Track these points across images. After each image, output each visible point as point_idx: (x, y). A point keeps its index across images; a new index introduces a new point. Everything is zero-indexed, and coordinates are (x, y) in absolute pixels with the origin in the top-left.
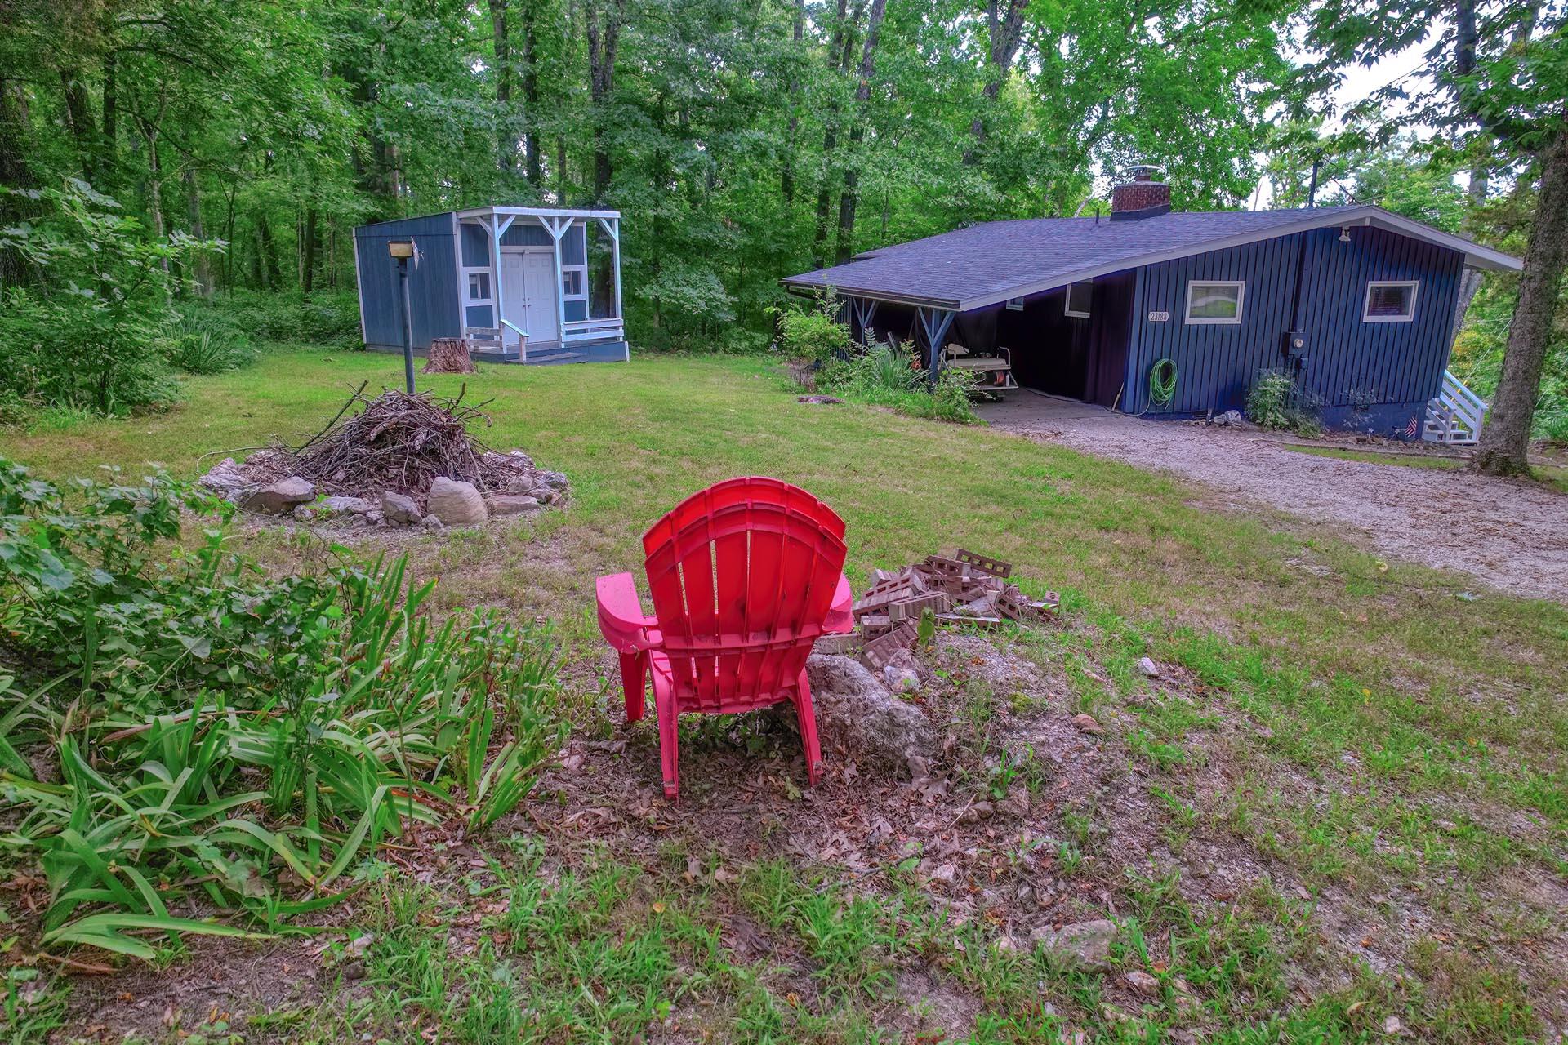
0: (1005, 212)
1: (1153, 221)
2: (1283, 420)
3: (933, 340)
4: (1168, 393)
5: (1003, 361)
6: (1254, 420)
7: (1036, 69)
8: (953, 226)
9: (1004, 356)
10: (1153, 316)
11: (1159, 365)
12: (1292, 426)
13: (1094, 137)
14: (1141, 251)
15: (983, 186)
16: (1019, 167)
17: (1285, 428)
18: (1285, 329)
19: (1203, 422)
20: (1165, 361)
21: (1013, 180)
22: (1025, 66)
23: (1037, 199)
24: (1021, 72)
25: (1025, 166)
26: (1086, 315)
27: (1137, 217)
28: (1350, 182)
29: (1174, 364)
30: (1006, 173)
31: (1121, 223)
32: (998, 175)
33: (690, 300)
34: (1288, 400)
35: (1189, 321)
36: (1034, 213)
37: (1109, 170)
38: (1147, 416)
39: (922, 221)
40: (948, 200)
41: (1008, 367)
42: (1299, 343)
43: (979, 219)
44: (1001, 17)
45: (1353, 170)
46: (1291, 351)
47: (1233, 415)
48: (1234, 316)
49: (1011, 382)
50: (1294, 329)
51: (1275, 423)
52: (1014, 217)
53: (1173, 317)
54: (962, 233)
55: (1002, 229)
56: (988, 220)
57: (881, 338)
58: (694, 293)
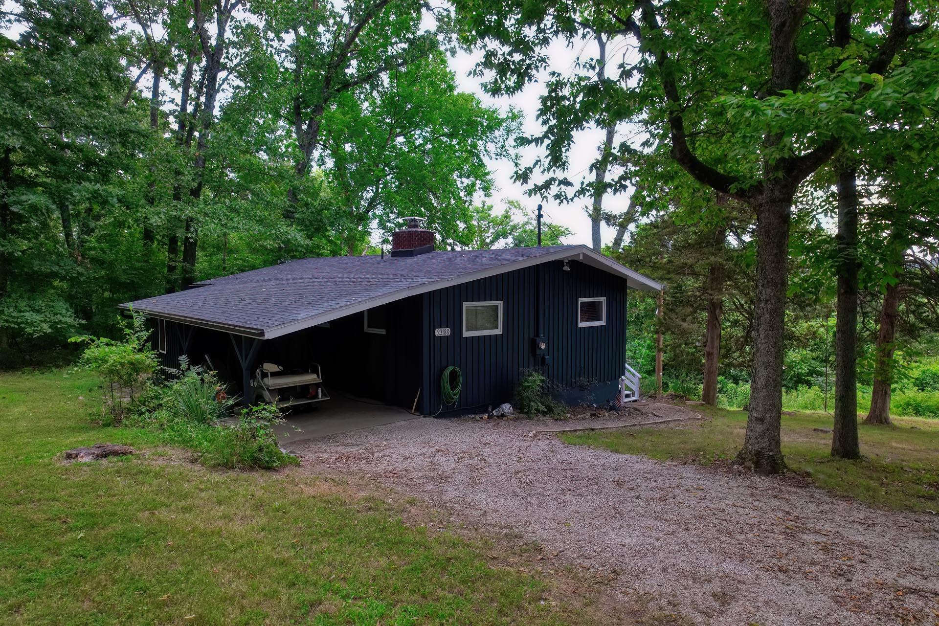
0: (312, 252)
1: (424, 257)
2: (542, 408)
3: (244, 364)
4: (456, 395)
5: (314, 376)
6: (523, 410)
7: (330, 163)
8: (274, 263)
9: (315, 371)
10: (439, 332)
11: (447, 372)
12: (550, 411)
13: (372, 204)
14: (425, 280)
15: (296, 235)
16: (321, 221)
17: (544, 413)
18: (532, 336)
19: (486, 416)
20: (451, 368)
21: (317, 230)
22: (322, 162)
23: (335, 244)
24: (320, 166)
25: (325, 221)
26: (383, 332)
27: (411, 254)
28: (510, 240)
29: (457, 369)
30: (311, 224)
31: (400, 259)
32: (306, 226)
33: (31, 324)
34: (545, 391)
35: (466, 334)
36: (334, 253)
37: (382, 225)
38: (441, 416)
39: (253, 259)
40: (269, 244)
41: (320, 381)
42: (543, 346)
43: (294, 257)
44: (304, 127)
45: (510, 234)
46: (538, 352)
47: (507, 408)
48: (496, 328)
49: (323, 395)
50: (538, 336)
51: (538, 410)
52: (319, 255)
53: (453, 332)
54: (281, 266)
55: (310, 265)
56: (301, 258)
57: (193, 362)
58: (37, 317)
